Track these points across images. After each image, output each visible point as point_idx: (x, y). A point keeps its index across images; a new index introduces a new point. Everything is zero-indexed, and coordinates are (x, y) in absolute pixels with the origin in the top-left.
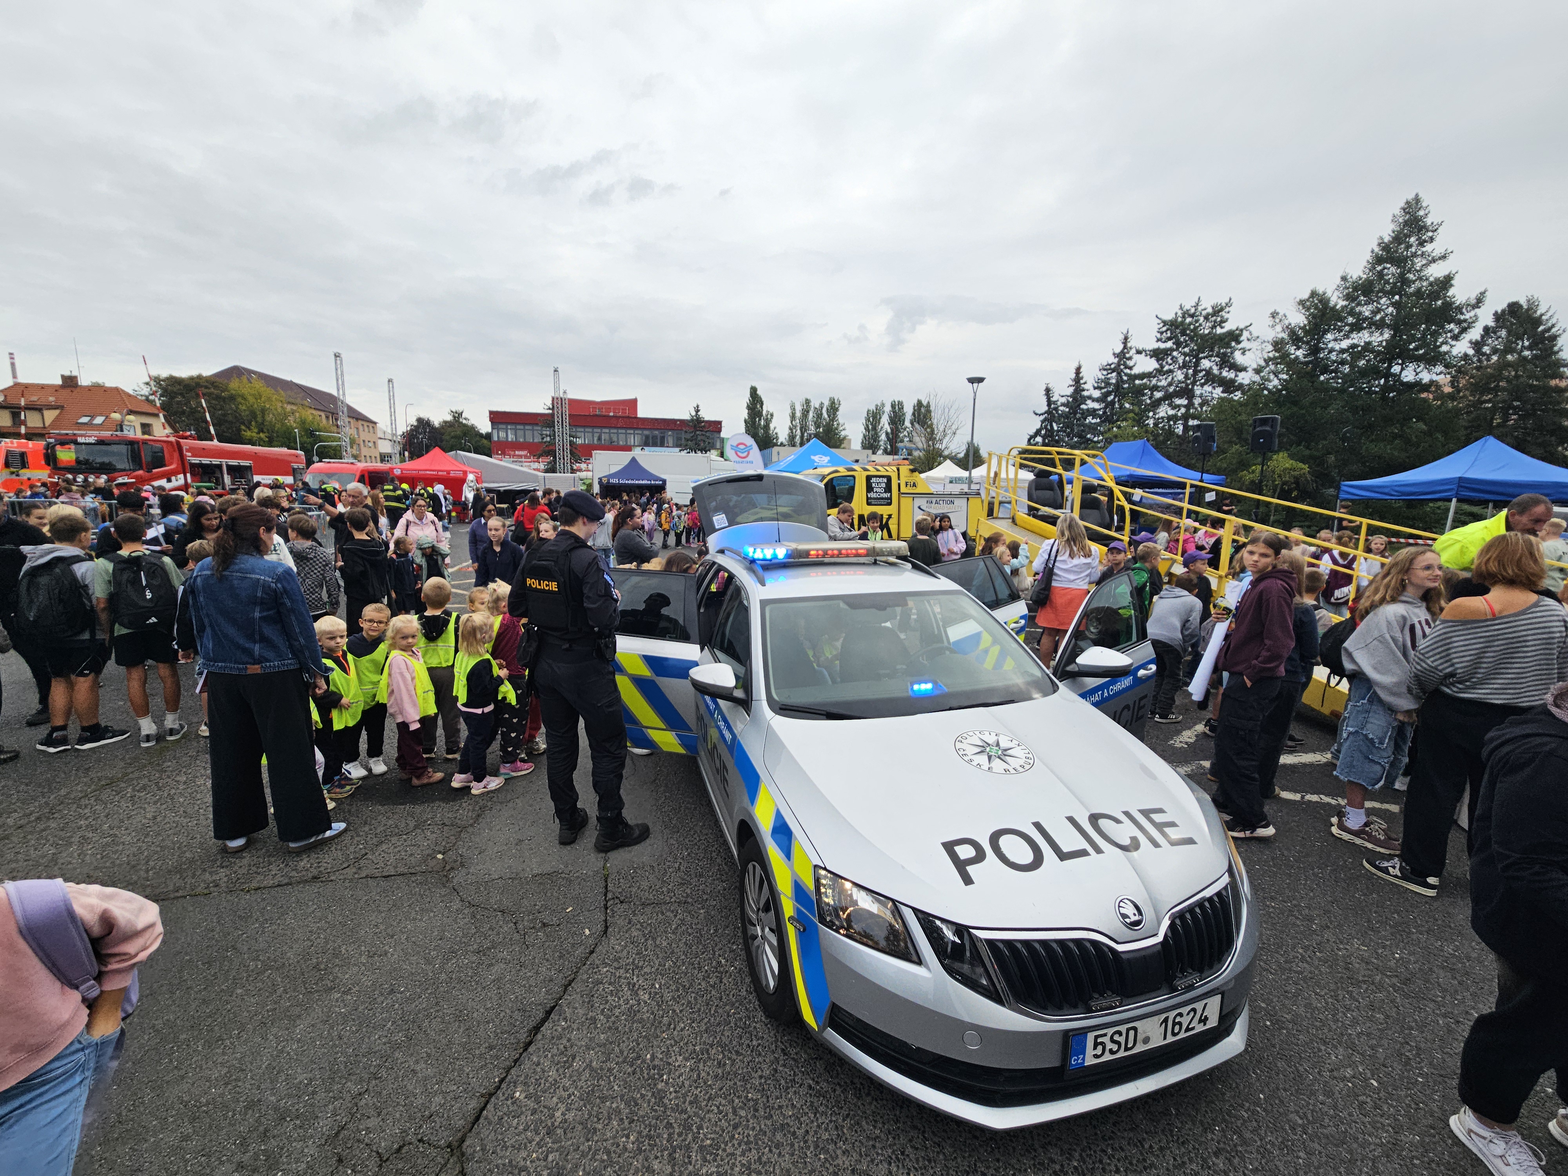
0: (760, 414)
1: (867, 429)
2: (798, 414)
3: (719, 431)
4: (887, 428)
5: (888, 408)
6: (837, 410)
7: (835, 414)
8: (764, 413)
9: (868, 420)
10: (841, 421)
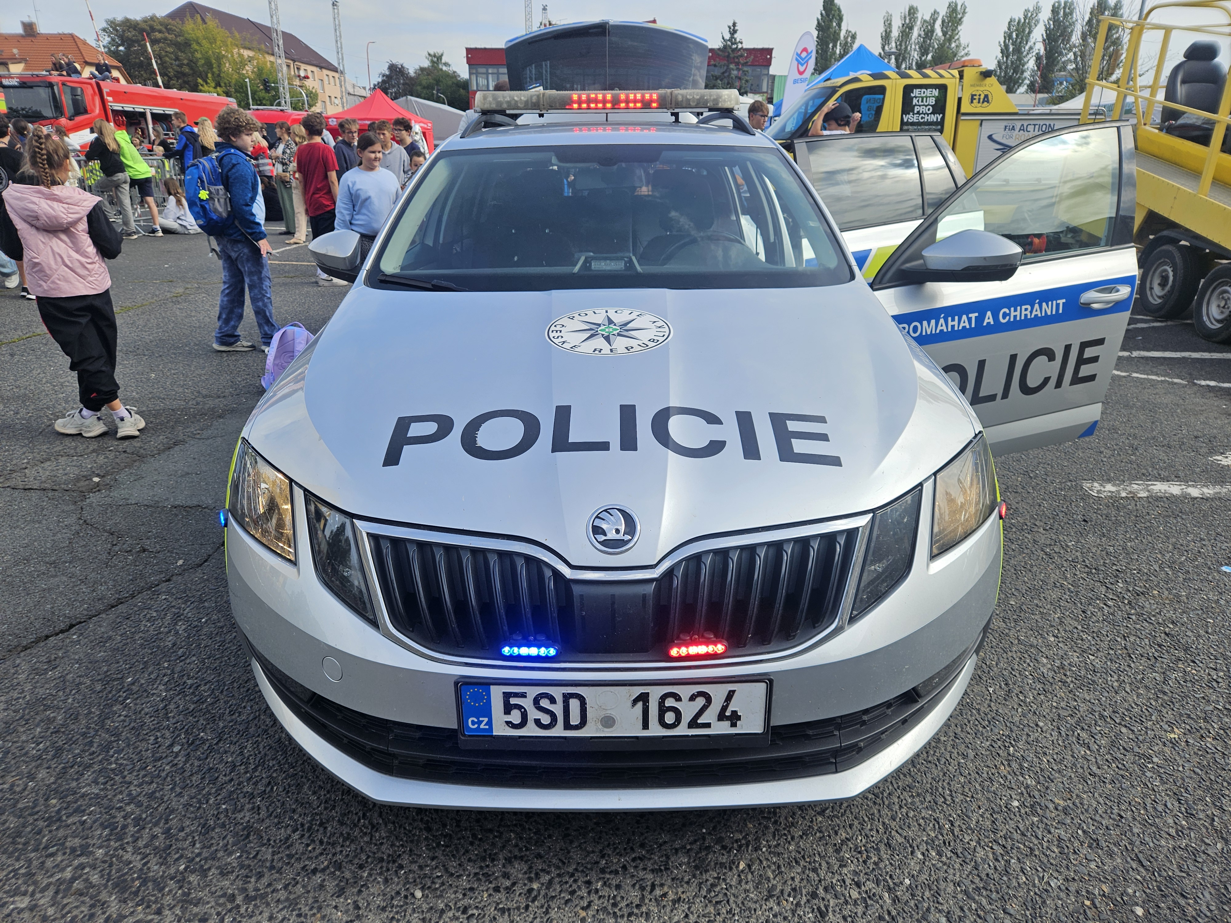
0: (835, 37)
1: (1005, 51)
2: (895, 33)
3: (768, 63)
4: (1040, 48)
5: (1045, 15)
6: (959, 22)
7: (954, 29)
8: (843, 34)
9: (1008, 36)
10: (963, 41)
